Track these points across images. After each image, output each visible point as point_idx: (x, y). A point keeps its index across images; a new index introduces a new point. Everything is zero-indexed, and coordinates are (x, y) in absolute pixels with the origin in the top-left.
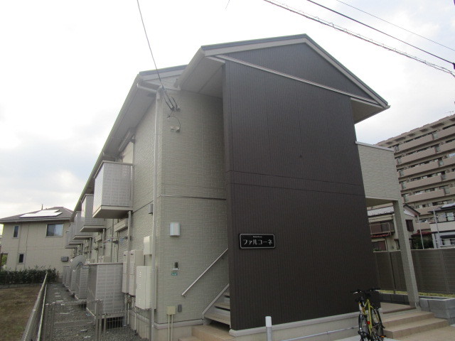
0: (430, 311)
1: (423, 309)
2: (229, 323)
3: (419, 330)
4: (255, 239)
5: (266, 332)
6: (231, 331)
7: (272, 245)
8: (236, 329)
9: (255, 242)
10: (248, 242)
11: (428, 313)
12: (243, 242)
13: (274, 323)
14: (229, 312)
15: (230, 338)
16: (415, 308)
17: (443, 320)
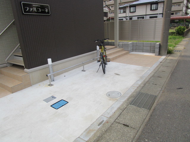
0: (122, 48)
1: (119, 48)
2: (23, 65)
3: (119, 56)
4: (35, 7)
5: (49, 67)
6: (25, 70)
7: (48, 13)
8: (29, 68)
9: (35, 9)
10: (29, 10)
11: (122, 49)
12: (25, 9)
13: (53, 61)
14: (22, 58)
15: (26, 74)
16: (117, 47)
17: (127, 51)
